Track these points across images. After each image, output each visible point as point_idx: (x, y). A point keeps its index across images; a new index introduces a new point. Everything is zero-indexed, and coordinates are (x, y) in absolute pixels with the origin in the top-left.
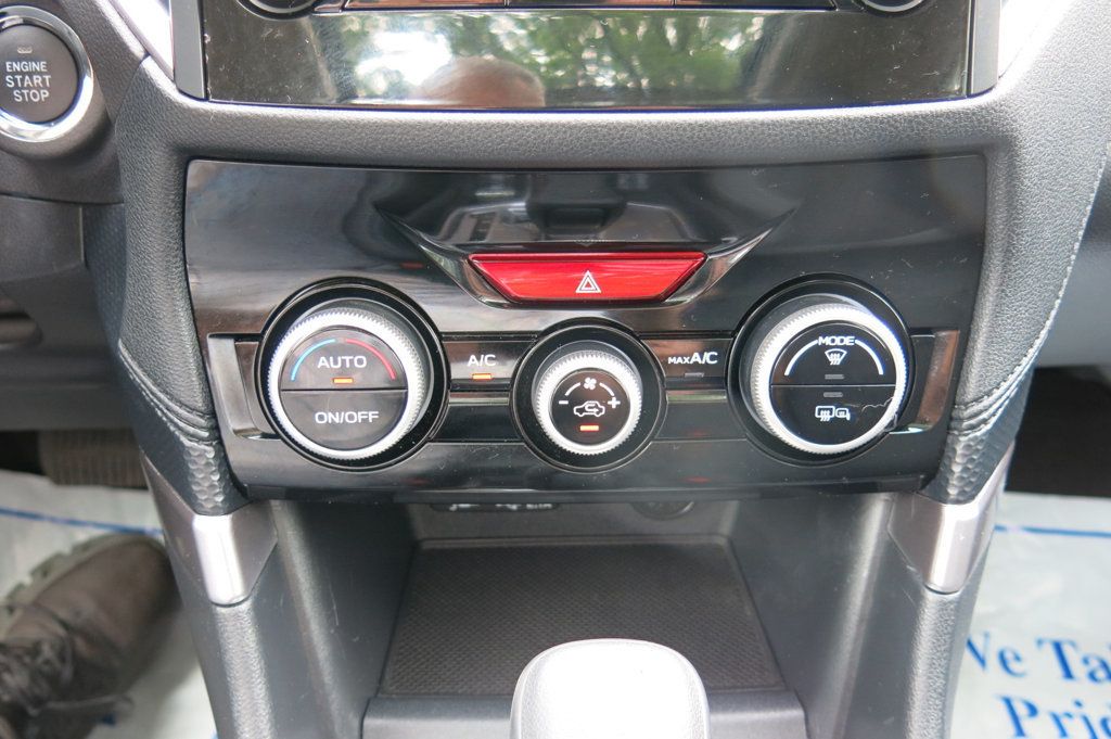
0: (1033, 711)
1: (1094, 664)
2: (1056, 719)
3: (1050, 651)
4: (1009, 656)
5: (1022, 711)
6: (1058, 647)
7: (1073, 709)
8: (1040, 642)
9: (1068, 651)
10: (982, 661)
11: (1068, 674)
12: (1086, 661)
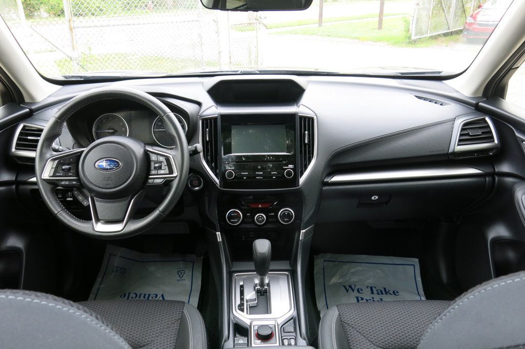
0: (362, 299)
1: (379, 291)
2: (367, 300)
3: (369, 289)
4: (360, 289)
5: (360, 299)
6: (371, 288)
7: (371, 299)
8: (367, 287)
9: (374, 289)
10: (353, 291)
11: (372, 293)
12: (377, 291)
